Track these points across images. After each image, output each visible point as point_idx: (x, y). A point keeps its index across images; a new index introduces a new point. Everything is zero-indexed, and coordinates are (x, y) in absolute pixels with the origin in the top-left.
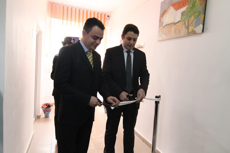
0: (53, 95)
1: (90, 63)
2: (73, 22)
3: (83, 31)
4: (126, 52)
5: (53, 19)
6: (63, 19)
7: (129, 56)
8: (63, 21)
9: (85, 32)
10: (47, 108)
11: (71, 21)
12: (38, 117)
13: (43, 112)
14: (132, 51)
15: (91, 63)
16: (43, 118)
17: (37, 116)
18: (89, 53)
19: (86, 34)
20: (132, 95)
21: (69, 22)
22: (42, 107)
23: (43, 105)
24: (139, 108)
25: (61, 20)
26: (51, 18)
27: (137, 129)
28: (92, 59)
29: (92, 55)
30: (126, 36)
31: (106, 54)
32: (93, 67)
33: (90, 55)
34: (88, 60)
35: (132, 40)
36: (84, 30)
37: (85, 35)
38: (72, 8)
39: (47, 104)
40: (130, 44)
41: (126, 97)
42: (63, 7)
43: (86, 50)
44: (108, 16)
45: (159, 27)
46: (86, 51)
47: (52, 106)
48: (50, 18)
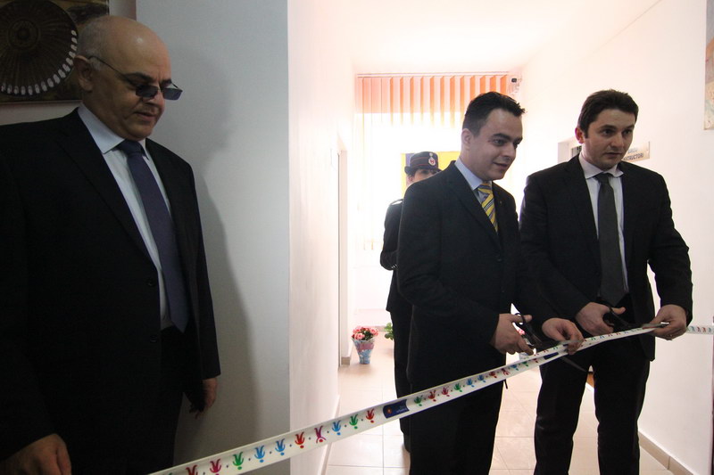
0: (388, 309)
1: (487, 219)
2: (417, 115)
3: (463, 132)
4: (595, 177)
5: (368, 116)
6: (392, 110)
7: (606, 192)
8: (392, 116)
9: (471, 134)
10: (363, 339)
11: (412, 112)
12: (345, 362)
13: (355, 347)
14: (616, 174)
15: (493, 220)
16: (356, 365)
17: (342, 358)
18: (483, 191)
19: (472, 140)
20: (622, 310)
21: (407, 115)
22: (353, 337)
23: (354, 332)
24: (653, 358)
25: (387, 116)
26: (363, 113)
27: (647, 426)
28: (492, 206)
29: (491, 197)
30: (593, 127)
31: (528, 191)
32: (496, 229)
33: (486, 198)
34: (483, 211)
35: (620, 135)
36: (467, 130)
37: (469, 143)
38: (412, 80)
39: (364, 329)
40: (614, 148)
41: (600, 321)
42: (391, 81)
43: (474, 183)
44: (514, 80)
45: (707, 83)
46: (474, 188)
47: (376, 334)
48: (361, 115)
